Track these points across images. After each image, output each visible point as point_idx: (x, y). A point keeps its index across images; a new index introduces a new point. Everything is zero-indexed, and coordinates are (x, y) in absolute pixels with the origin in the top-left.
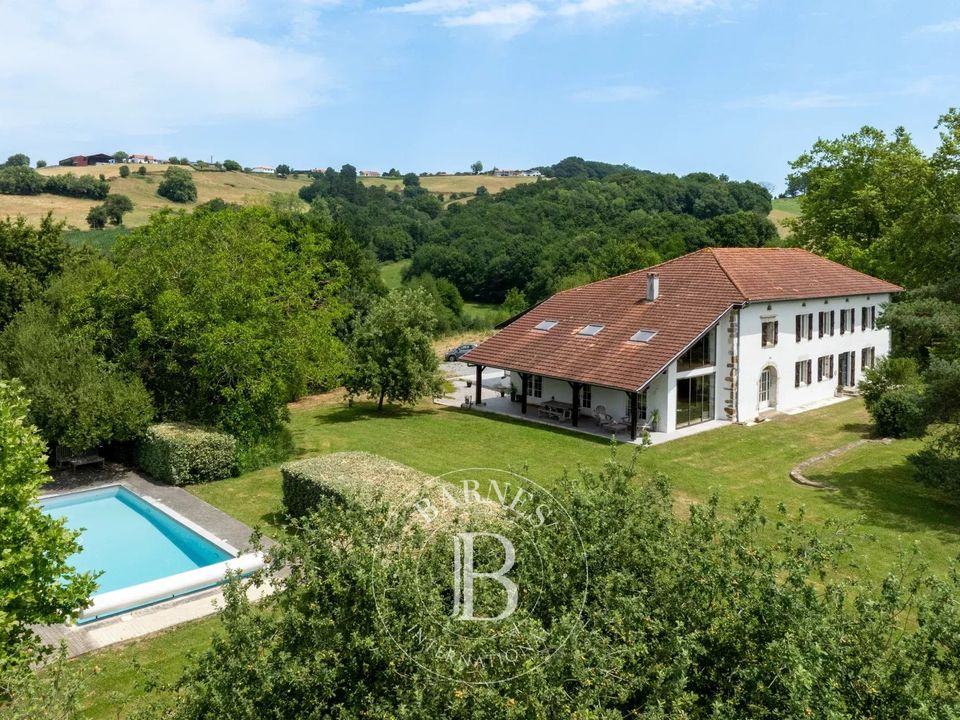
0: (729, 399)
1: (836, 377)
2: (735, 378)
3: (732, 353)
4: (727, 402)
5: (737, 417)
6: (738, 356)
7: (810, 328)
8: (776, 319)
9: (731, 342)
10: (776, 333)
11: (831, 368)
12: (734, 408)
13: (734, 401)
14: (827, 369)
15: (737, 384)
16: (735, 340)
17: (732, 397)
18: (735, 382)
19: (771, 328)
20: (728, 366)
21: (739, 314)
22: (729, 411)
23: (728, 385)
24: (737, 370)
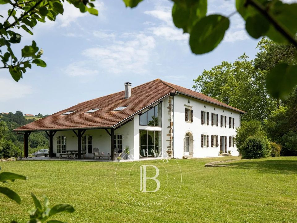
0: (169, 145)
1: (219, 147)
2: (172, 134)
3: (170, 120)
4: (168, 147)
5: (173, 155)
6: (173, 122)
7: (208, 119)
8: (192, 109)
9: (169, 114)
10: (192, 116)
11: (217, 142)
12: (172, 150)
13: (172, 147)
14: (215, 142)
15: (173, 138)
16: (172, 113)
17: (170, 144)
18: (172, 137)
19: (190, 113)
20: (168, 127)
21: (173, 99)
22: (169, 152)
23: (168, 138)
24: (173, 130)
